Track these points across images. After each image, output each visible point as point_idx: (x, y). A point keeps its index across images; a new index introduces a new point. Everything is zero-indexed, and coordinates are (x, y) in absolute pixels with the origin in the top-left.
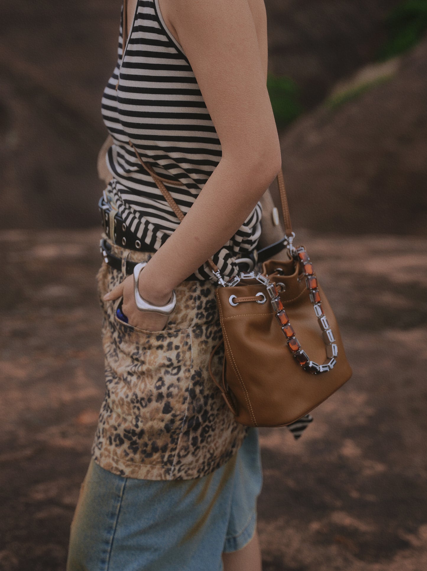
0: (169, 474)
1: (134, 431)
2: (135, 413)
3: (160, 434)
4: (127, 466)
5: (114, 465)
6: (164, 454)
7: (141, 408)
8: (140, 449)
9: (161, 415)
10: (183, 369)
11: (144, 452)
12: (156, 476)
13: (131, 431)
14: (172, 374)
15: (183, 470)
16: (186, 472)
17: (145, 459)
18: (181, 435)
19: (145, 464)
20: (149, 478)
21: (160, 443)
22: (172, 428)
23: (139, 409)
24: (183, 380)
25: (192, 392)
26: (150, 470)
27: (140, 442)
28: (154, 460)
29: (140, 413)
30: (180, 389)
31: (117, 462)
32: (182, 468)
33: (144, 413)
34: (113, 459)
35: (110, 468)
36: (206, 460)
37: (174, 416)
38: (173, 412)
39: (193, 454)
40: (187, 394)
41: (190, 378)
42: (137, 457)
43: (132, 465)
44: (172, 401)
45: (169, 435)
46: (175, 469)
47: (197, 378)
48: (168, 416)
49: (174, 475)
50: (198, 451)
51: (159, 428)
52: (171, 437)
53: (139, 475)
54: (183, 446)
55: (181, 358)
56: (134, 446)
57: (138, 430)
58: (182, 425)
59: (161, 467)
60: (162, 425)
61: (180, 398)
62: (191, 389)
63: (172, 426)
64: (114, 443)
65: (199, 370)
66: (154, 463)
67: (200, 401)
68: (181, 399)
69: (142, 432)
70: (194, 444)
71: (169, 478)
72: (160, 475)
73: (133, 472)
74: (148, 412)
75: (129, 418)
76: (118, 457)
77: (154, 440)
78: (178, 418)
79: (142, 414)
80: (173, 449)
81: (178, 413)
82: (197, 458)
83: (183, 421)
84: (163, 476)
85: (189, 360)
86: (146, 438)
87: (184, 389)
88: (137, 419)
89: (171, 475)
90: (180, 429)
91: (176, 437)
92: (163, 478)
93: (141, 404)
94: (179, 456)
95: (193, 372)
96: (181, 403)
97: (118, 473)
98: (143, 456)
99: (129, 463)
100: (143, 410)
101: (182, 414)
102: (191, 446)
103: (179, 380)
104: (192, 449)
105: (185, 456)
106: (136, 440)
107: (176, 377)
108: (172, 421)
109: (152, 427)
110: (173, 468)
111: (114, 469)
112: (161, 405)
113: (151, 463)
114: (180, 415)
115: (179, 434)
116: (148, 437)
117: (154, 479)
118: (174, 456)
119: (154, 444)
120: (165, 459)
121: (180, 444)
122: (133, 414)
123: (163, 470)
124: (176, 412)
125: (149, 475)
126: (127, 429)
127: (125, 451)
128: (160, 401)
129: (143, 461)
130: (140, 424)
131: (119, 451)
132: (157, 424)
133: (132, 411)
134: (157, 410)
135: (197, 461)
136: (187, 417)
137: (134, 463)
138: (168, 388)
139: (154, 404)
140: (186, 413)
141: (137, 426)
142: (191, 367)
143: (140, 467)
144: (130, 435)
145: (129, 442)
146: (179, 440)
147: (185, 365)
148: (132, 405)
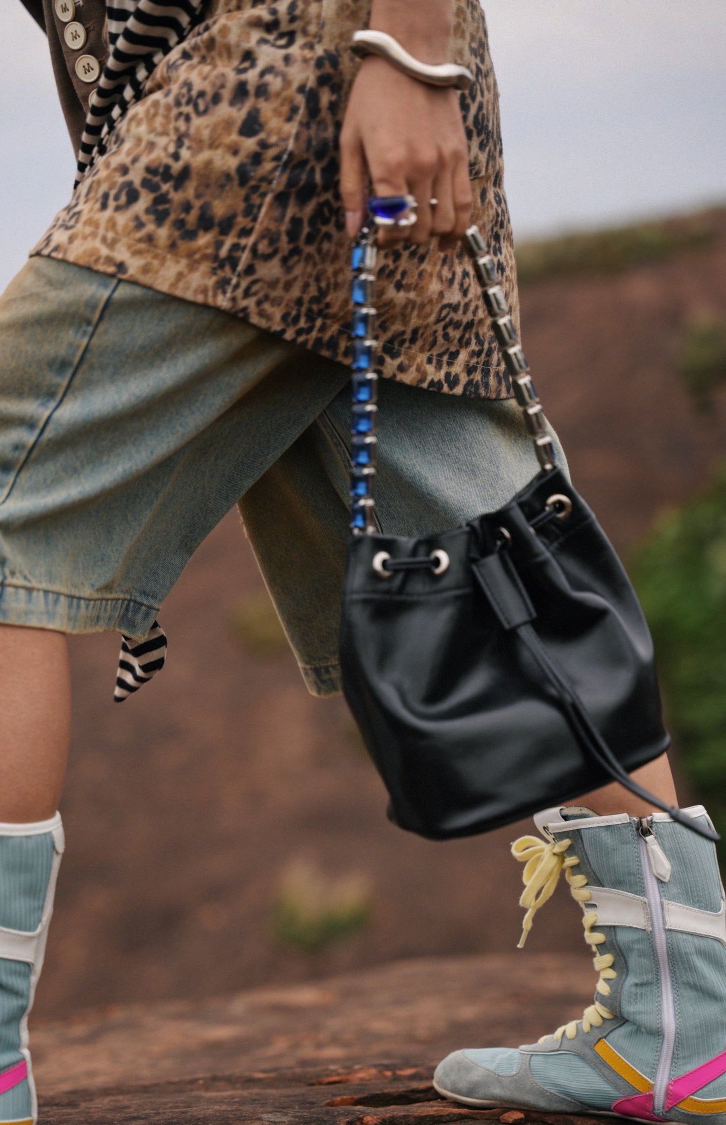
0: (224, 292)
1: (167, 168)
2: (177, 129)
3: (222, 186)
4: (137, 253)
5: (104, 251)
6: (223, 238)
8: (172, 217)
9: (234, 137)
10: (300, 40)
11: (180, 224)
12: (196, 291)
13: (161, 170)
14: (274, 45)
15: (255, 294)
16: (259, 303)
17: (180, 242)
18: (268, 199)
19: (176, 255)
20: (178, 293)
21: (219, 209)
22: (252, 174)
23: (188, 118)
24: (295, 61)
25: (312, 97)
26: (186, 271)
27: (176, 197)
28: (199, 250)
29: (188, 128)
30: (287, 82)
31: (112, 245)
32: (255, 288)
33: (198, 129)
34: (104, 240)
35: (93, 258)
36: (306, 297)
37: (264, 145)
38: (262, 135)
39: (285, 260)
40: (300, 100)
41: (313, 63)
42: (163, 233)
43: (148, 251)
44: (266, 108)
45: (243, 192)
46: (237, 286)
47: (328, 69)
48: (250, 144)
49: (234, 299)
50: (296, 258)
51: (225, 168)
52: (247, 199)
53: (159, 281)
54: (267, 230)
55: (297, 13)
56: (161, 208)
57: (176, 167)
58: (277, 173)
59: (210, 270)
60: (233, 163)
61: (282, 104)
62: (311, 90)
63: (254, 171)
64: (112, 204)
65: (334, 52)
66: (197, 256)
67: (325, 129)
68: (285, 109)
69: (186, 172)
70: (293, 235)
71: (223, 301)
72: (205, 291)
73: (146, 269)
74: (207, 126)
75: (162, 141)
76: (116, 233)
77: (208, 198)
78: (272, 152)
79: (192, 131)
80: (245, 232)
81: (273, 139)
82: (290, 277)
83: (281, 163)
84: (210, 293)
85: (314, 21)
86: (190, 191)
87: (295, 85)
88: (179, 143)
89: (229, 295)
90: (271, 182)
91: (258, 201)
92: (210, 301)
93: (196, 106)
94: (254, 250)
95: (319, 51)
96: (282, 118)
97: (111, 269)
98: (177, 233)
99: (142, 246)
100: (196, 121)
101: (282, 144)
102: (284, 238)
103: (287, 59)
104: (284, 244)
105: (267, 257)
106: (167, 193)
107: (283, 52)
108: (257, 158)
109: (209, 163)
110: (234, 281)
111: (102, 260)
112: (239, 114)
113: (190, 255)
114: (276, 145)
115: (264, 195)
116: (196, 189)
117: (189, 296)
118: (244, 248)
119: (204, 208)
120: (224, 252)
121: (262, 222)
122: (172, 132)
123: (214, 279)
124: (269, 135)
125: (181, 285)
126: (154, 165)
127: (137, 218)
128: (238, 106)
129: (173, 246)
130: (185, 153)
131: (123, 219)
132: (223, 158)
133: (171, 126)
134: (228, 124)
135: (288, 286)
136: (291, 155)
137: (152, 249)
138: (262, 74)
139: (224, 110)
140: (291, 145)
141: (176, 156)
142: (317, 40)
143: (163, 261)
144: (157, 179)
145: (151, 196)
146: (264, 210)
147: (304, 32)
148: (175, 111)
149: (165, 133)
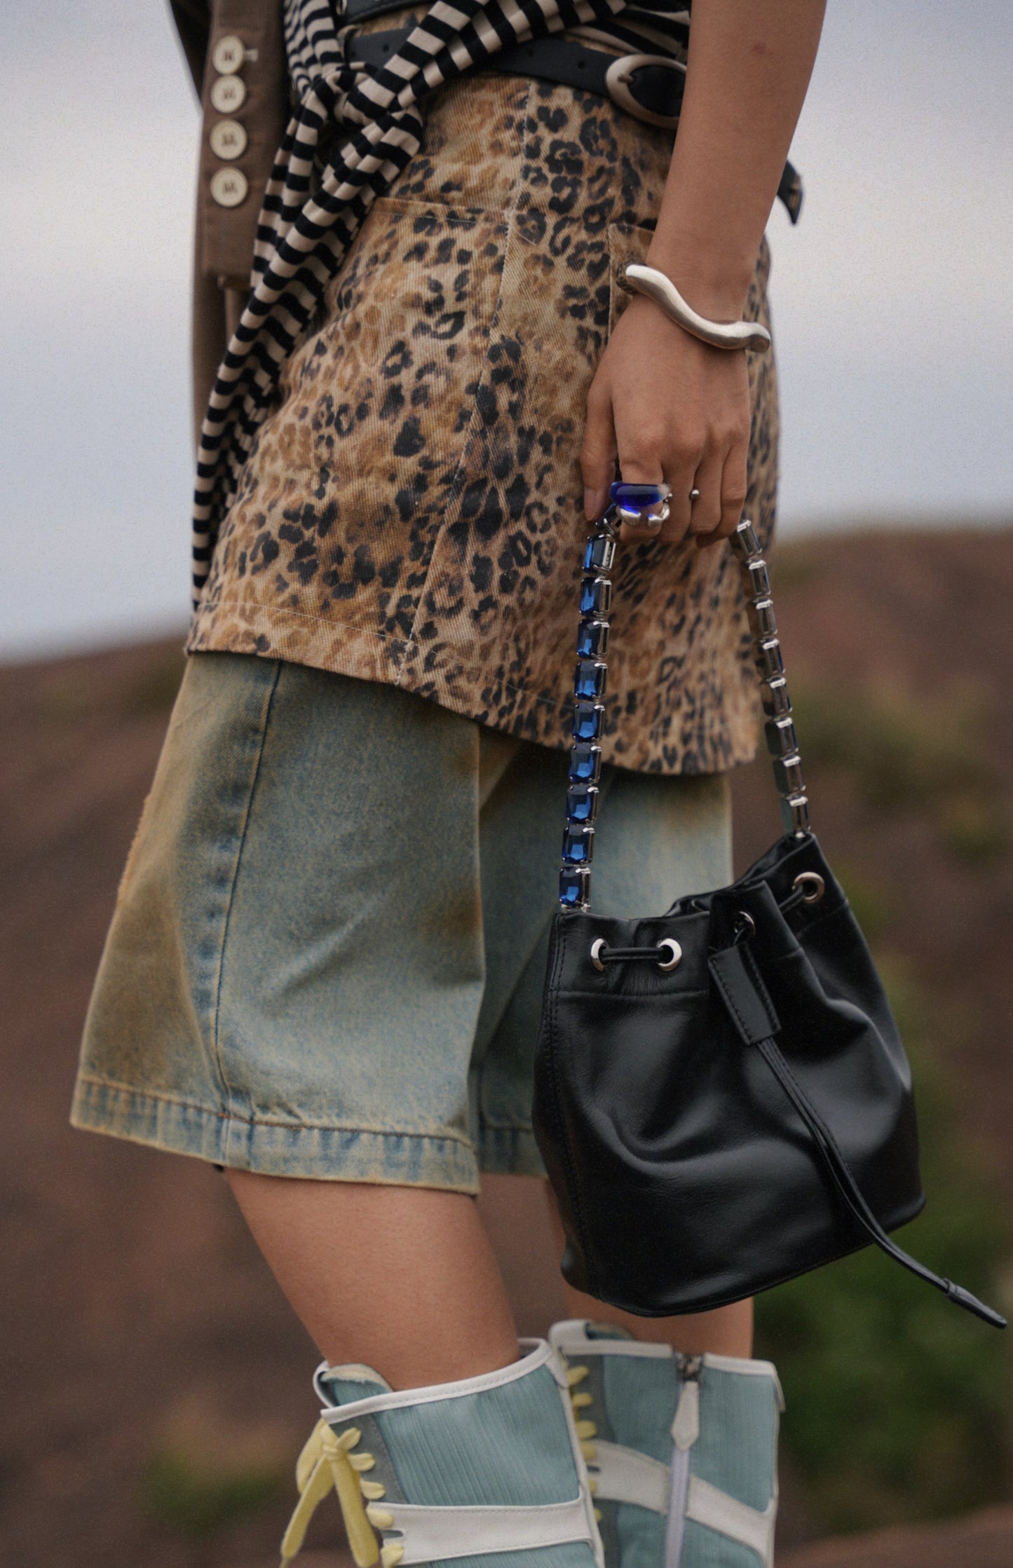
0: (397, 662)
1: (310, 508)
2: (318, 458)
3: (380, 524)
4: (280, 621)
5: (243, 627)
6: (387, 590)
7: (336, 438)
8: (321, 570)
9: (389, 457)
10: (470, 323)
11: (332, 578)
12: (359, 662)
13: (302, 512)
14: (435, 335)
15: (442, 664)
16: (449, 678)
17: (333, 601)
18: (442, 533)
19: (330, 618)
20: (337, 668)
21: (379, 554)
22: (417, 503)
23: (330, 442)
24: (463, 354)
25: (485, 398)
26: (345, 639)
27: (323, 544)
28: (359, 608)
29: (331, 454)
30: (452, 381)
31: (251, 617)
32: (440, 657)
33: (343, 453)
34: (242, 613)
35: (231, 638)
36: (506, 665)
37: (428, 464)
38: (425, 452)
39: (476, 616)
40: (470, 401)
41: (485, 354)
42: (311, 592)
43: (294, 617)
44: (427, 417)
45: (408, 528)
46: (415, 651)
47: (506, 360)
48: (410, 464)
49: (411, 672)
50: (491, 613)
51: (381, 500)
52: (414, 536)
53: (310, 655)
54: (445, 576)
55: (468, 288)
56: (305, 561)
57: (320, 505)
58: (448, 500)
59: (375, 634)
60: (390, 492)
61: (449, 410)
62: (484, 389)
63: (419, 499)
64: (249, 567)
65: (514, 339)
66: (357, 617)
67: (506, 438)
68: (453, 416)
69: (332, 511)
70: (480, 580)
71: (397, 675)
72: (371, 663)
73: (292, 641)
74: (353, 448)
75: (304, 476)
76: (256, 601)
77: (363, 541)
78: (439, 473)
79: (336, 457)
80: (416, 580)
81: (439, 456)
82: (486, 640)
83: (451, 485)
85: (489, 299)
86: (340, 531)
87: (464, 384)
88: (324, 474)
89: (403, 666)
90: (442, 512)
91: (428, 538)
92: (379, 675)
93: (338, 425)
94: (430, 604)
95: (495, 338)
96: (448, 429)
97: (250, 648)
98: (329, 591)
99: (286, 612)
100: (340, 444)
101: (449, 460)
102: (469, 586)
103: (452, 352)
104: (470, 593)
105: (452, 612)
106: (312, 540)
107: (446, 343)
108: (420, 483)
109: (360, 495)
110: (409, 646)
111: (240, 639)
112: (393, 428)
113: (348, 617)
114: (444, 462)
115: (436, 529)
116: (347, 531)
117: (351, 671)
118: (416, 601)
119: (360, 555)
120: (390, 610)
121: (435, 567)
122: (313, 464)
123: (382, 645)
124: (433, 451)
125: (339, 657)
126: (294, 508)
127: (279, 578)
128: (392, 416)
129: (325, 607)
130: (330, 488)
131: (262, 582)
132: (377, 487)
133: (312, 455)
134: (379, 442)
135: (485, 653)
136: (464, 473)
137: (299, 614)
138: (420, 374)
139: (373, 424)
140: (463, 461)
141: (320, 493)
142: (492, 322)
143: (314, 627)
144: (298, 524)
145: (294, 547)
146: (436, 547)
147: (476, 313)
148: (314, 436)
149: (305, 466)
